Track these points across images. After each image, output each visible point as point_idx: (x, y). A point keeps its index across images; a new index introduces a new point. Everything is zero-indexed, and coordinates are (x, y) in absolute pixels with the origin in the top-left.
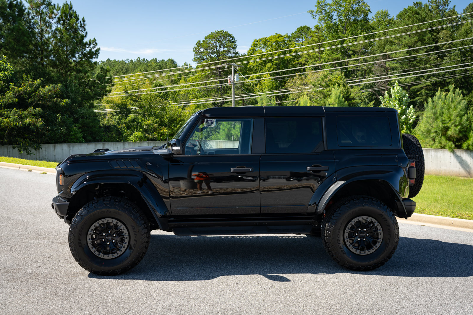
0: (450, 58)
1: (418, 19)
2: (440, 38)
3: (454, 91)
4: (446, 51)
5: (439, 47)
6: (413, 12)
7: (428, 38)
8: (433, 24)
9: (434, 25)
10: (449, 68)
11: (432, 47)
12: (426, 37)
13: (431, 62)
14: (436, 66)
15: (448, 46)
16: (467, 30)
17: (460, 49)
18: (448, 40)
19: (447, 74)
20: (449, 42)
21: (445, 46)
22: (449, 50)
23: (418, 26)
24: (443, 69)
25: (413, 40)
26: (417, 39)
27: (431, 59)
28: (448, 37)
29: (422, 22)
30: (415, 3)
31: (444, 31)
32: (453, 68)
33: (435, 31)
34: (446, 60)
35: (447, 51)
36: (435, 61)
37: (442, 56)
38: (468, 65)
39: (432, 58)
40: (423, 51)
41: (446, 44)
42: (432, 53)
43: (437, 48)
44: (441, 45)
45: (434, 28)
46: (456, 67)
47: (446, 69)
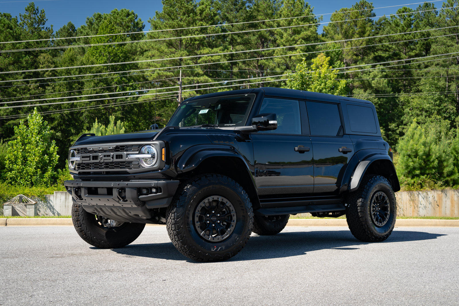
0: (53, 88)
1: (12, 35)
2: (40, 63)
3: (115, 123)
4: (48, 79)
5: (40, 73)
6: (4, 25)
7: (25, 61)
8: (29, 44)
9: (31, 45)
10: (54, 101)
11: (32, 72)
12: (24, 60)
13: (31, 91)
14: (38, 97)
15: (50, 73)
16: (72, 56)
17: (65, 79)
18: (49, 66)
19: (51, 107)
20: (52, 69)
21: (47, 73)
22: (52, 79)
23: (13, 44)
24: (46, 102)
25: (7, 61)
26: (12, 61)
27: (30, 88)
28: (49, 62)
29: (16, 40)
30: (2, 14)
31: (44, 55)
32: (59, 100)
33: (32, 53)
34: (49, 90)
35: (50, 79)
36: (36, 91)
37: (43, 85)
38: (76, 99)
39: (33, 85)
40: (22, 77)
41: (48, 71)
42: (32, 81)
43: (36, 75)
44: (42, 71)
45: (31, 50)
46: (62, 100)
47: (50, 101)
